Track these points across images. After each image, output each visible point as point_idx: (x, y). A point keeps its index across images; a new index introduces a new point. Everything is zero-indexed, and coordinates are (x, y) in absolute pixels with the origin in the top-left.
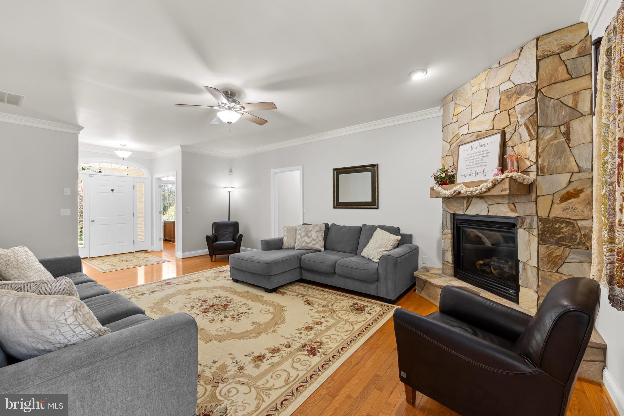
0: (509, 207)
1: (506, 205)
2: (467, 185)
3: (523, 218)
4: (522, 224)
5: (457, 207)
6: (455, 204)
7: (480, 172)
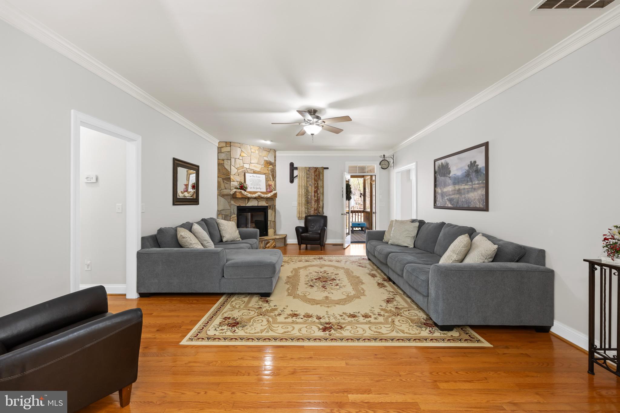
0: (266, 202)
1: (265, 202)
2: (250, 193)
3: (270, 206)
4: (270, 208)
5: (242, 202)
6: (241, 201)
7: (258, 188)
